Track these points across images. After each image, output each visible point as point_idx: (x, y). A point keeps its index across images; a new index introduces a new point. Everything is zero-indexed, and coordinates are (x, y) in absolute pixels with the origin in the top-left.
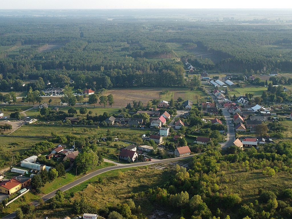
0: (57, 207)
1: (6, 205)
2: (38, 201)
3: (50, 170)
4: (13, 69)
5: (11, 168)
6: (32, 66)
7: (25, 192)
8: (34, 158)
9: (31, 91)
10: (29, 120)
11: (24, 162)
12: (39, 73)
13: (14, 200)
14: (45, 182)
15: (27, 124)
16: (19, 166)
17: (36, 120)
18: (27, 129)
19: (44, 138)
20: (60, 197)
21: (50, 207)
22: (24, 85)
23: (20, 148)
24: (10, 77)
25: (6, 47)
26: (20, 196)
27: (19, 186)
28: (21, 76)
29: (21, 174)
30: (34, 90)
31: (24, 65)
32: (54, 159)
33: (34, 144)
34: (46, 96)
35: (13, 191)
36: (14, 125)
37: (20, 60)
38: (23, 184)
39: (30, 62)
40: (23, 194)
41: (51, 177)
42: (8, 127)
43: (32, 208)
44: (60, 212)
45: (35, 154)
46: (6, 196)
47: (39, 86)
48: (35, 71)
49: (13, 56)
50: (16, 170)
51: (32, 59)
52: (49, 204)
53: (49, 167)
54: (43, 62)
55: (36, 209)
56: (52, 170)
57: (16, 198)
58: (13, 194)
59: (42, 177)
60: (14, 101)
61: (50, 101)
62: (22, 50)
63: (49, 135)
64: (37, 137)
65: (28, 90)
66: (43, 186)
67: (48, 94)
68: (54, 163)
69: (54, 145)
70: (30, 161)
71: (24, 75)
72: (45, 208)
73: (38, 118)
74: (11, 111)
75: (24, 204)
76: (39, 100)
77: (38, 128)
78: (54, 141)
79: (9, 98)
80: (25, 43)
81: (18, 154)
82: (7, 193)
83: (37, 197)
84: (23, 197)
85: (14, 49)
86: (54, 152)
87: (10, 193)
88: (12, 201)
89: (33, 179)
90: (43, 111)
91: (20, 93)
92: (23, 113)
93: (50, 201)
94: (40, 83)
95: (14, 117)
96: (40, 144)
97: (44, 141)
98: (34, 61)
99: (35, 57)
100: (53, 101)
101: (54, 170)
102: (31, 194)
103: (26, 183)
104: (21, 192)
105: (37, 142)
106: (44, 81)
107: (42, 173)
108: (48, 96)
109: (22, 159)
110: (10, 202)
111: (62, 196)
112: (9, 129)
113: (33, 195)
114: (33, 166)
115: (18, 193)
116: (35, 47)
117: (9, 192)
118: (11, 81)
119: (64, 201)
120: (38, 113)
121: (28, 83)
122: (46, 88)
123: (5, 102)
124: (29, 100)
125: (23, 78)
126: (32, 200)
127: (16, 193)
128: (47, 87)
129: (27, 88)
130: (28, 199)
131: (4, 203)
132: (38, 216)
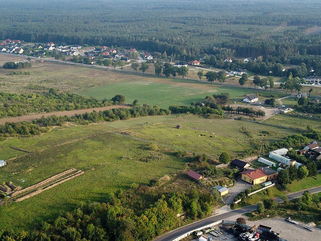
0: (303, 209)
1: (249, 195)
2: (283, 198)
3: (300, 167)
4: (274, 52)
5: (259, 157)
6: (296, 50)
7: (269, 185)
8: (284, 151)
9: (290, 77)
10: (284, 108)
11: (272, 154)
12: (303, 57)
13: (257, 191)
14: (292, 180)
15: (281, 113)
16: (267, 157)
17: (292, 110)
18: (281, 118)
19: (298, 131)
20: (307, 199)
21: (295, 208)
22: (284, 70)
23: (271, 138)
24: (270, 61)
25: (270, 27)
26: (264, 189)
27: (265, 178)
28: (282, 59)
29: (268, 166)
30: (294, 77)
31: (287, 48)
32: (307, 156)
33: (286, 136)
34: (306, 85)
35: (257, 181)
36: (268, 112)
37: (284, 43)
38: (269, 176)
39: (294, 45)
40: (268, 187)
41: (300, 175)
42: (261, 114)
43: (275, 204)
44: (305, 215)
45: (286, 147)
46: (250, 186)
47: (300, 72)
48: (298, 56)
49: (276, 38)
50: (263, 160)
51: (297, 42)
52: (293, 204)
53: (299, 164)
54: (309, 46)
55: (279, 207)
56: (302, 167)
57: (259, 190)
58: (257, 185)
59: (291, 173)
60: (272, 86)
61: (310, 91)
62: (287, 31)
63: (304, 128)
64: (291, 129)
65: (288, 75)
66: (290, 183)
67: (309, 83)
68: (306, 160)
69: (308, 140)
70: (279, 153)
71: (286, 59)
72: (288, 207)
73: (295, 107)
74: (266, 97)
75: (267, 198)
76: (298, 88)
77: (293, 119)
78: (309, 136)
79: (266, 84)
80: (292, 23)
81: (268, 144)
82: (251, 183)
83: (282, 194)
84: (267, 190)
85: (279, 29)
86: (307, 148)
87: (254, 184)
88: (255, 192)
89: (280, 173)
90: (301, 101)
91: (279, 79)
92: (279, 101)
93: (295, 201)
94: (302, 69)
95: (269, 103)
96: (293, 137)
97: (297, 134)
98: (299, 44)
99: (300, 40)
100: (314, 90)
101: (305, 168)
102: (275, 189)
103: (272, 176)
104: (266, 185)
105: (291, 134)
106: (308, 67)
107: (292, 169)
108: (309, 85)
109: (271, 150)
110: (253, 193)
111: (310, 199)
112: (262, 116)
113: (278, 191)
114: (282, 159)
115: (262, 185)
116: (302, 28)
117: (253, 182)
118: (271, 65)
119: (311, 204)
120: (295, 103)
121: (289, 67)
122: (308, 76)
123: (261, 86)
124: (287, 87)
125: (284, 63)
126: (276, 196)
127: (261, 184)
128: (310, 75)
129: (287, 74)
130: (271, 193)
131: (246, 192)
132: (280, 214)
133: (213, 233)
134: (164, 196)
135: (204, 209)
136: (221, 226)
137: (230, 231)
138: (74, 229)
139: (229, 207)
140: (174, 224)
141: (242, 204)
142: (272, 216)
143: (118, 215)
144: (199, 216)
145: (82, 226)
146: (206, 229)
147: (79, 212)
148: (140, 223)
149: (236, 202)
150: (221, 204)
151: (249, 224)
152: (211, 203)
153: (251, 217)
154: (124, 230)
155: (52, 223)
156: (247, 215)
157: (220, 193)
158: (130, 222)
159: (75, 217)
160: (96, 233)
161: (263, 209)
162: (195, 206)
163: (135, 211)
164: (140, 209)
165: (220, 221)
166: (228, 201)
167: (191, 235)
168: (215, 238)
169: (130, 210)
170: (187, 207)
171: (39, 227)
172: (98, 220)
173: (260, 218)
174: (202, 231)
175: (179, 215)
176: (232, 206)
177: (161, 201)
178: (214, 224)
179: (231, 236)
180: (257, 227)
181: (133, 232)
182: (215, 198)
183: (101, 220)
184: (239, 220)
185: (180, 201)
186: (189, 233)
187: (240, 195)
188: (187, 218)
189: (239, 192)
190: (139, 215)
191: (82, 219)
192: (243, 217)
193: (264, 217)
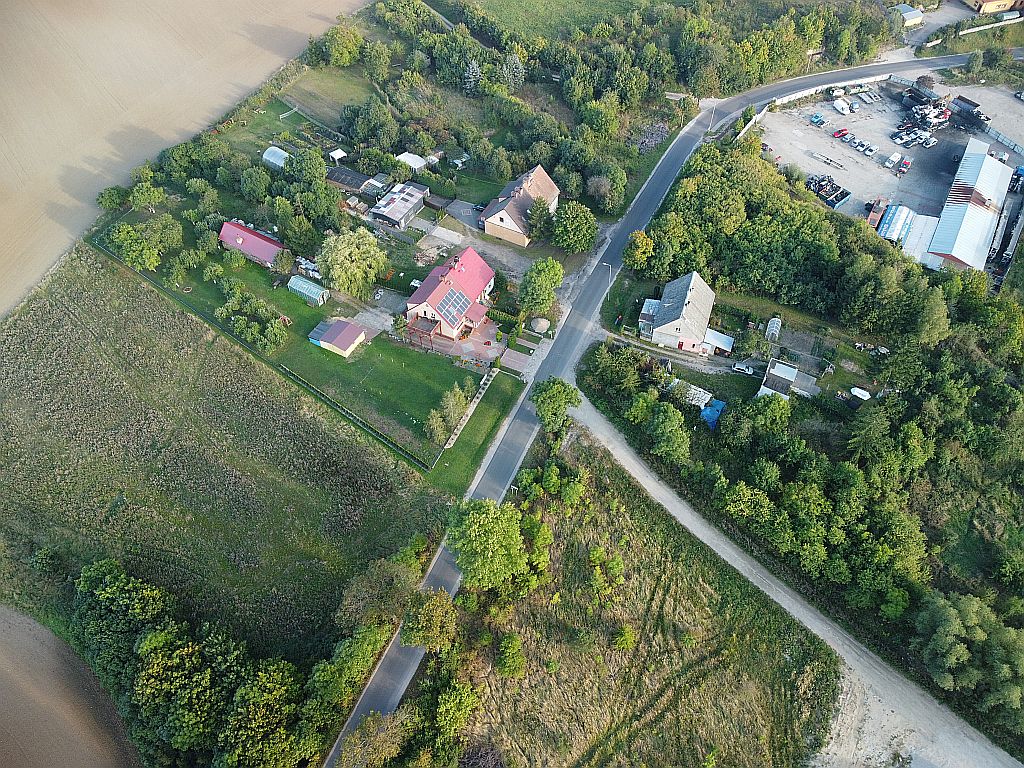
1: (961, 33)
7: (1012, 19)
13: (982, 28)
26: (997, 25)
27: (1009, 3)
35: (990, 7)
40: (1007, 23)
43: (1008, 60)
46: (972, 14)
55: (1013, 66)
57: (987, 27)
58: (986, 15)
75: (996, 44)
82: (976, 8)
84: (1002, 29)
87: (981, 12)
88: (977, 29)
102: (1020, 29)
104: (1005, 18)
110: (970, 31)
115: (997, 17)
117: (980, 7)
126: (1016, 43)
127: (995, 15)
130: (1009, 36)
131: (958, 27)
132: (1008, 82)
133: (863, 96)
134: (793, 11)
135: (861, 47)
136: (884, 85)
137: (897, 98)
138: (622, 48)
139: (912, 51)
140: (797, 68)
141: (940, 50)
142: (991, 82)
143: (701, 35)
144: (848, 61)
145: (635, 45)
146: (854, 87)
147: (636, 18)
148: (738, 55)
149: (929, 45)
150: (899, 42)
151: (939, 90)
152: (879, 37)
153: (948, 77)
154: (706, 64)
155: (588, 31)
156: (942, 72)
157: (904, 20)
158: (719, 51)
159: (628, 26)
160: (657, 61)
161: (978, 67)
162: (847, 39)
163: (733, 32)
164: (743, 29)
165: (886, 77)
166: (914, 40)
167: (822, 92)
168: (864, 105)
169: (725, 27)
170: (830, 38)
171: (567, 36)
172: (666, 38)
173: (964, 83)
174: (844, 88)
175: (810, 52)
176: (919, 50)
177: (786, 19)
178: (871, 79)
179: (896, 107)
180: (952, 98)
181: (720, 70)
182: (891, 30)
183: (671, 41)
184: (922, 80)
185: (821, 24)
186: (820, 88)
187: (943, 31)
188: (824, 59)
189: (944, 24)
190: (738, 41)
191: (638, 32)
192: (932, 75)
193: (975, 82)
